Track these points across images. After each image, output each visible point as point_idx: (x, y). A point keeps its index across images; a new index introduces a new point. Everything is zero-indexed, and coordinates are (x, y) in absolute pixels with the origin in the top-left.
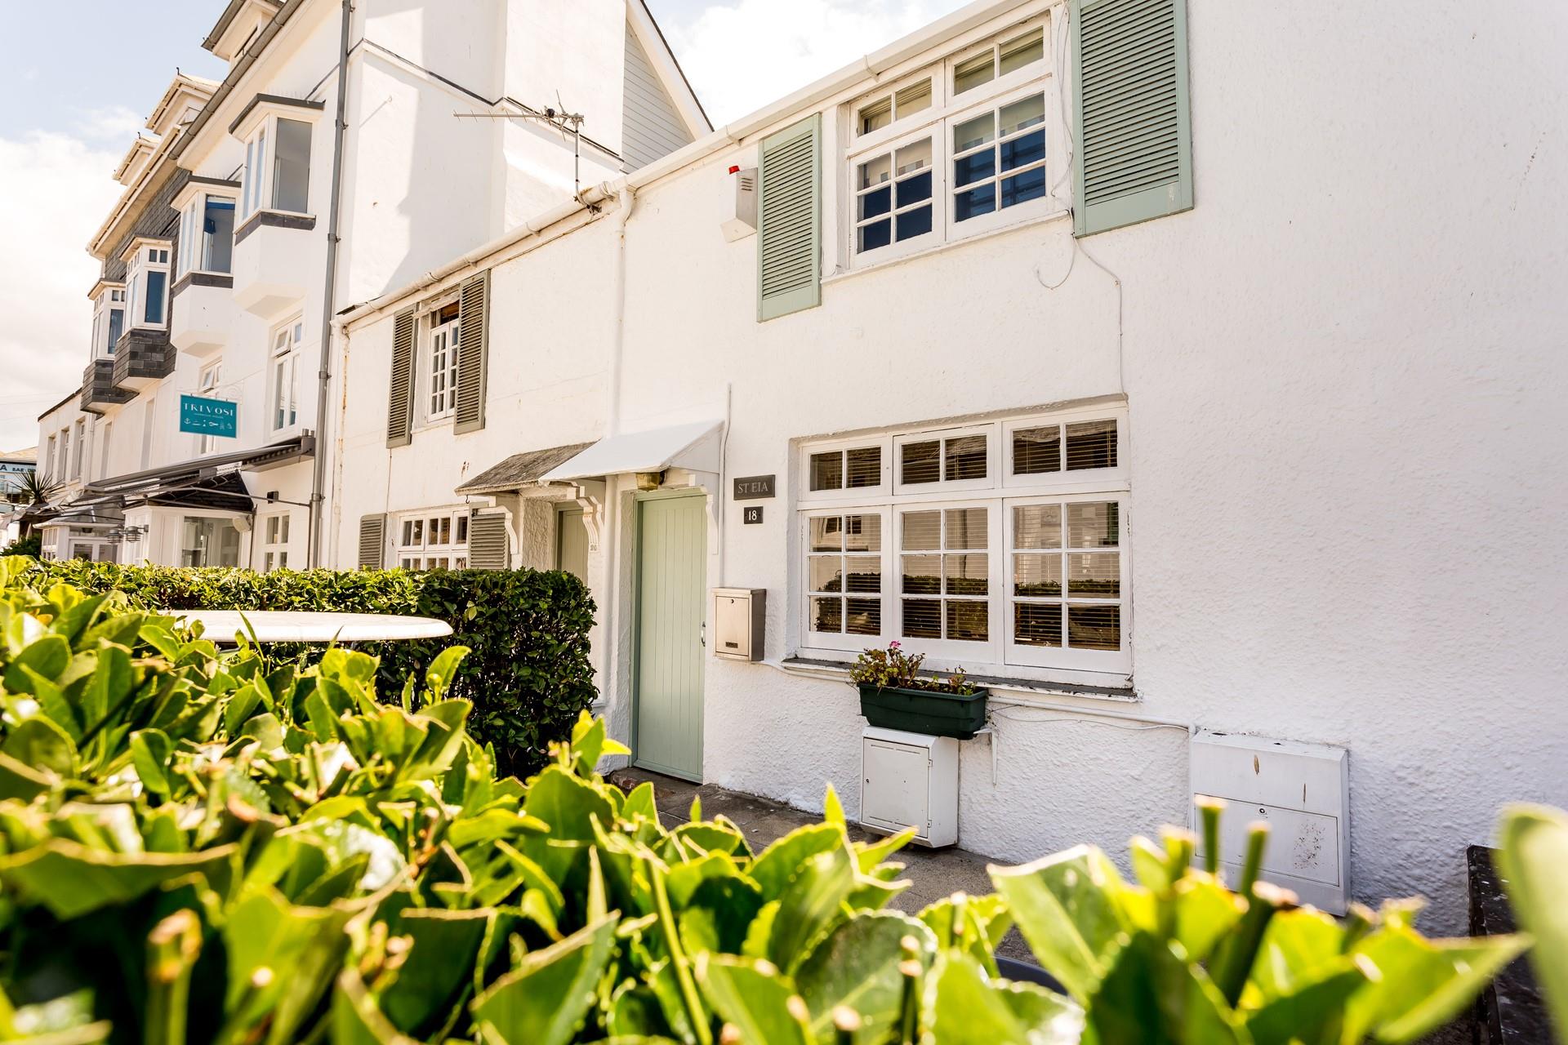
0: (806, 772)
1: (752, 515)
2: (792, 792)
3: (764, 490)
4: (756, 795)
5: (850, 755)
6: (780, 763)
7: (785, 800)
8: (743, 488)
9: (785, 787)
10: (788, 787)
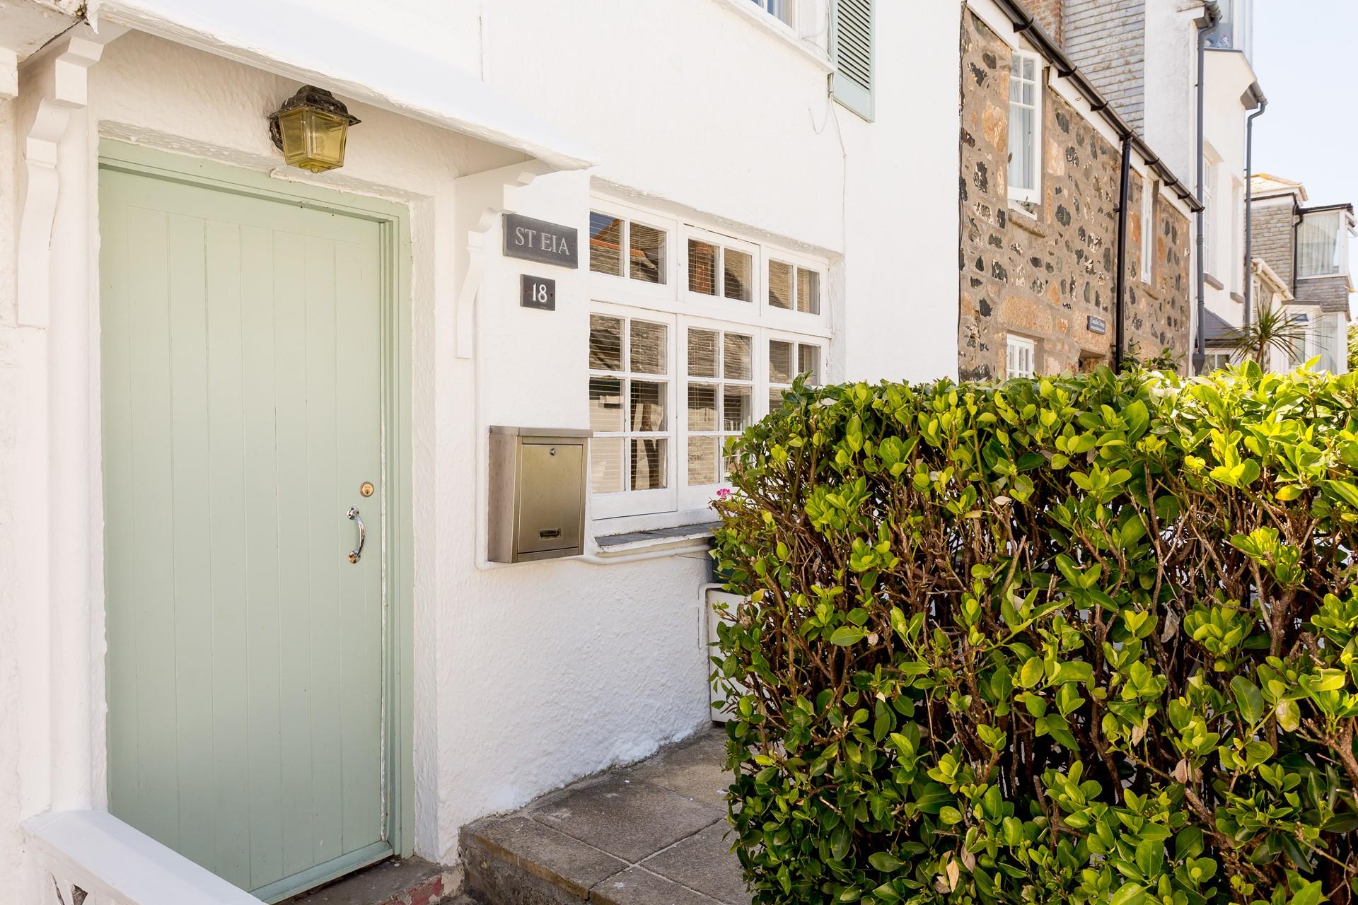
0: (631, 705)
1: (538, 291)
2: (618, 744)
3: (563, 251)
4: (562, 786)
5: (677, 652)
6: (595, 711)
7: (609, 764)
8: (526, 236)
9: (606, 744)
10: (611, 741)
